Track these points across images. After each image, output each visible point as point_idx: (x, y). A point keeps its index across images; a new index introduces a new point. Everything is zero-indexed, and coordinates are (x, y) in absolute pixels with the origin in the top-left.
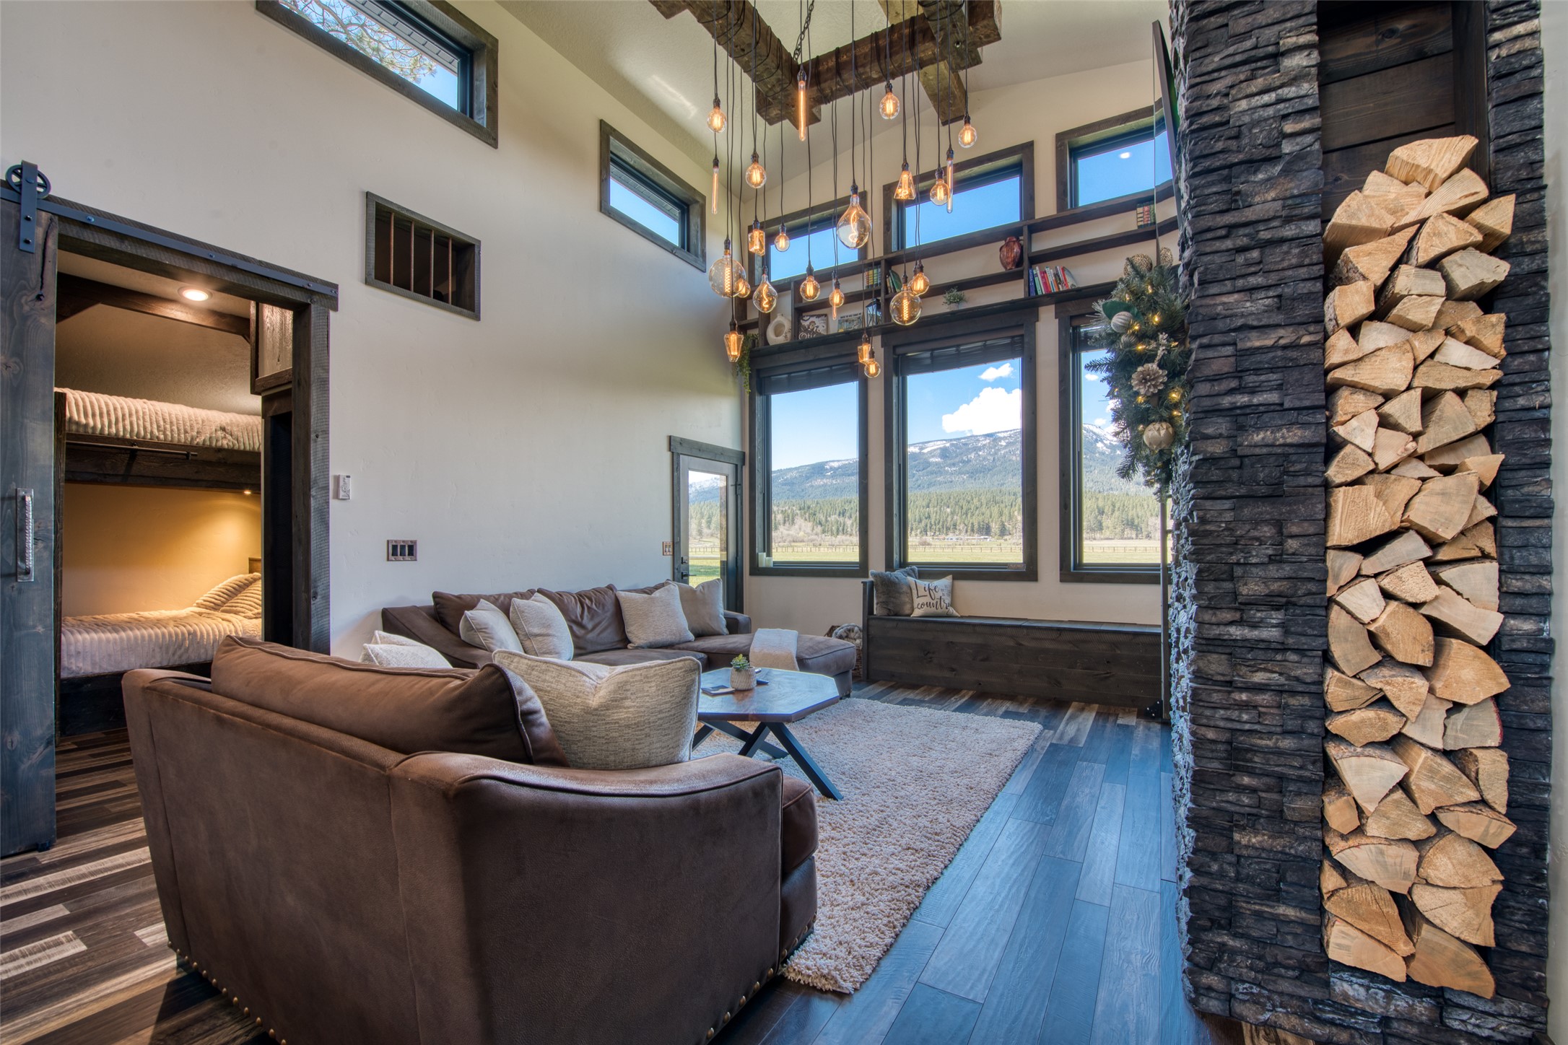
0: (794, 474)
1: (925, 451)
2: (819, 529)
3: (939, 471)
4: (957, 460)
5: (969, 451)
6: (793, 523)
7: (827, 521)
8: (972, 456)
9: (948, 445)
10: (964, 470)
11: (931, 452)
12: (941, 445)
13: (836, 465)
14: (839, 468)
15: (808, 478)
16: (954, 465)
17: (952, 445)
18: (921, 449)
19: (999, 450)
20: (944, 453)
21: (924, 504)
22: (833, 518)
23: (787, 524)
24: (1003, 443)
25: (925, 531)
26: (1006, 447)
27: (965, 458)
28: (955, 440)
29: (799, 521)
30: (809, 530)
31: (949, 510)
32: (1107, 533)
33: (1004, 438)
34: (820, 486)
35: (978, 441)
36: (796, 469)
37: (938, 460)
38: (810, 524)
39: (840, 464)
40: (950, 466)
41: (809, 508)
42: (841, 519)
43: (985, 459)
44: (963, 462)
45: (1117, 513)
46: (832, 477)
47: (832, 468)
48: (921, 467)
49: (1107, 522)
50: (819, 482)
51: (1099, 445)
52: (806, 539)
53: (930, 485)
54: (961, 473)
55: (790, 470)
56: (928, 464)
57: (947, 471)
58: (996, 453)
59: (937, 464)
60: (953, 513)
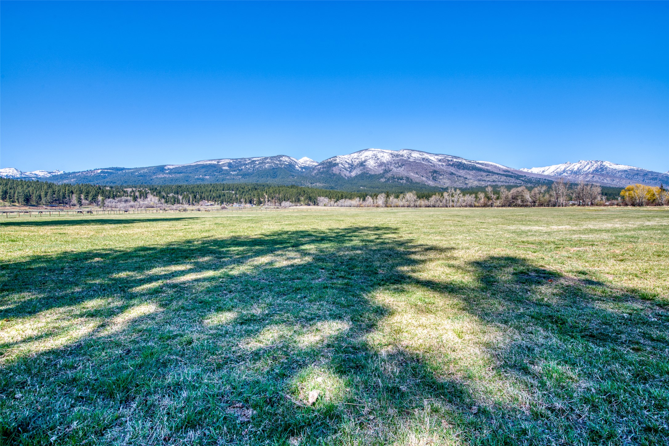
0: (146, 170)
1: (220, 163)
2: (163, 200)
3: (227, 173)
4: (236, 169)
5: (241, 165)
6: (146, 197)
7: (167, 196)
8: (243, 167)
9: (231, 161)
10: (239, 174)
11: (223, 164)
12: (228, 161)
13: (171, 167)
14: (173, 169)
15: (154, 173)
16: (235, 171)
17: (233, 161)
18: (218, 162)
19: (255, 166)
20: (230, 165)
21: (221, 189)
22: (171, 195)
23: (142, 197)
24: (257, 163)
25: (222, 203)
26: (258, 164)
27: (240, 168)
28: (235, 159)
29: (150, 197)
30: (156, 201)
31: (234, 192)
32: (302, 203)
33: (258, 160)
34: (162, 178)
35: (246, 161)
36: (146, 168)
37: (227, 168)
38: (157, 198)
39: (174, 167)
40: (233, 171)
41: (156, 189)
42: (176, 196)
43: (249, 169)
44: (239, 170)
45: (306, 195)
46: (169, 173)
47: (168, 169)
48: (218, 171)
49: (302, 199)
50: (161, 176)
51: (297, 166)
52: (155, 206)
53: (223, 180)
54: (237, 175)
55: (143, 168)
56: (222, 169)
57: (232, 174)
58: (254, 167)
59: (226, 170)
60: (236, 194)
